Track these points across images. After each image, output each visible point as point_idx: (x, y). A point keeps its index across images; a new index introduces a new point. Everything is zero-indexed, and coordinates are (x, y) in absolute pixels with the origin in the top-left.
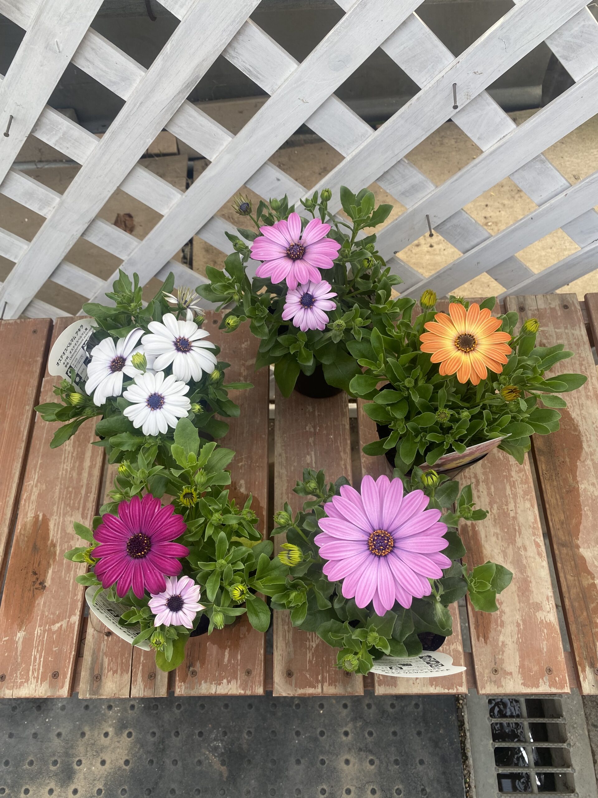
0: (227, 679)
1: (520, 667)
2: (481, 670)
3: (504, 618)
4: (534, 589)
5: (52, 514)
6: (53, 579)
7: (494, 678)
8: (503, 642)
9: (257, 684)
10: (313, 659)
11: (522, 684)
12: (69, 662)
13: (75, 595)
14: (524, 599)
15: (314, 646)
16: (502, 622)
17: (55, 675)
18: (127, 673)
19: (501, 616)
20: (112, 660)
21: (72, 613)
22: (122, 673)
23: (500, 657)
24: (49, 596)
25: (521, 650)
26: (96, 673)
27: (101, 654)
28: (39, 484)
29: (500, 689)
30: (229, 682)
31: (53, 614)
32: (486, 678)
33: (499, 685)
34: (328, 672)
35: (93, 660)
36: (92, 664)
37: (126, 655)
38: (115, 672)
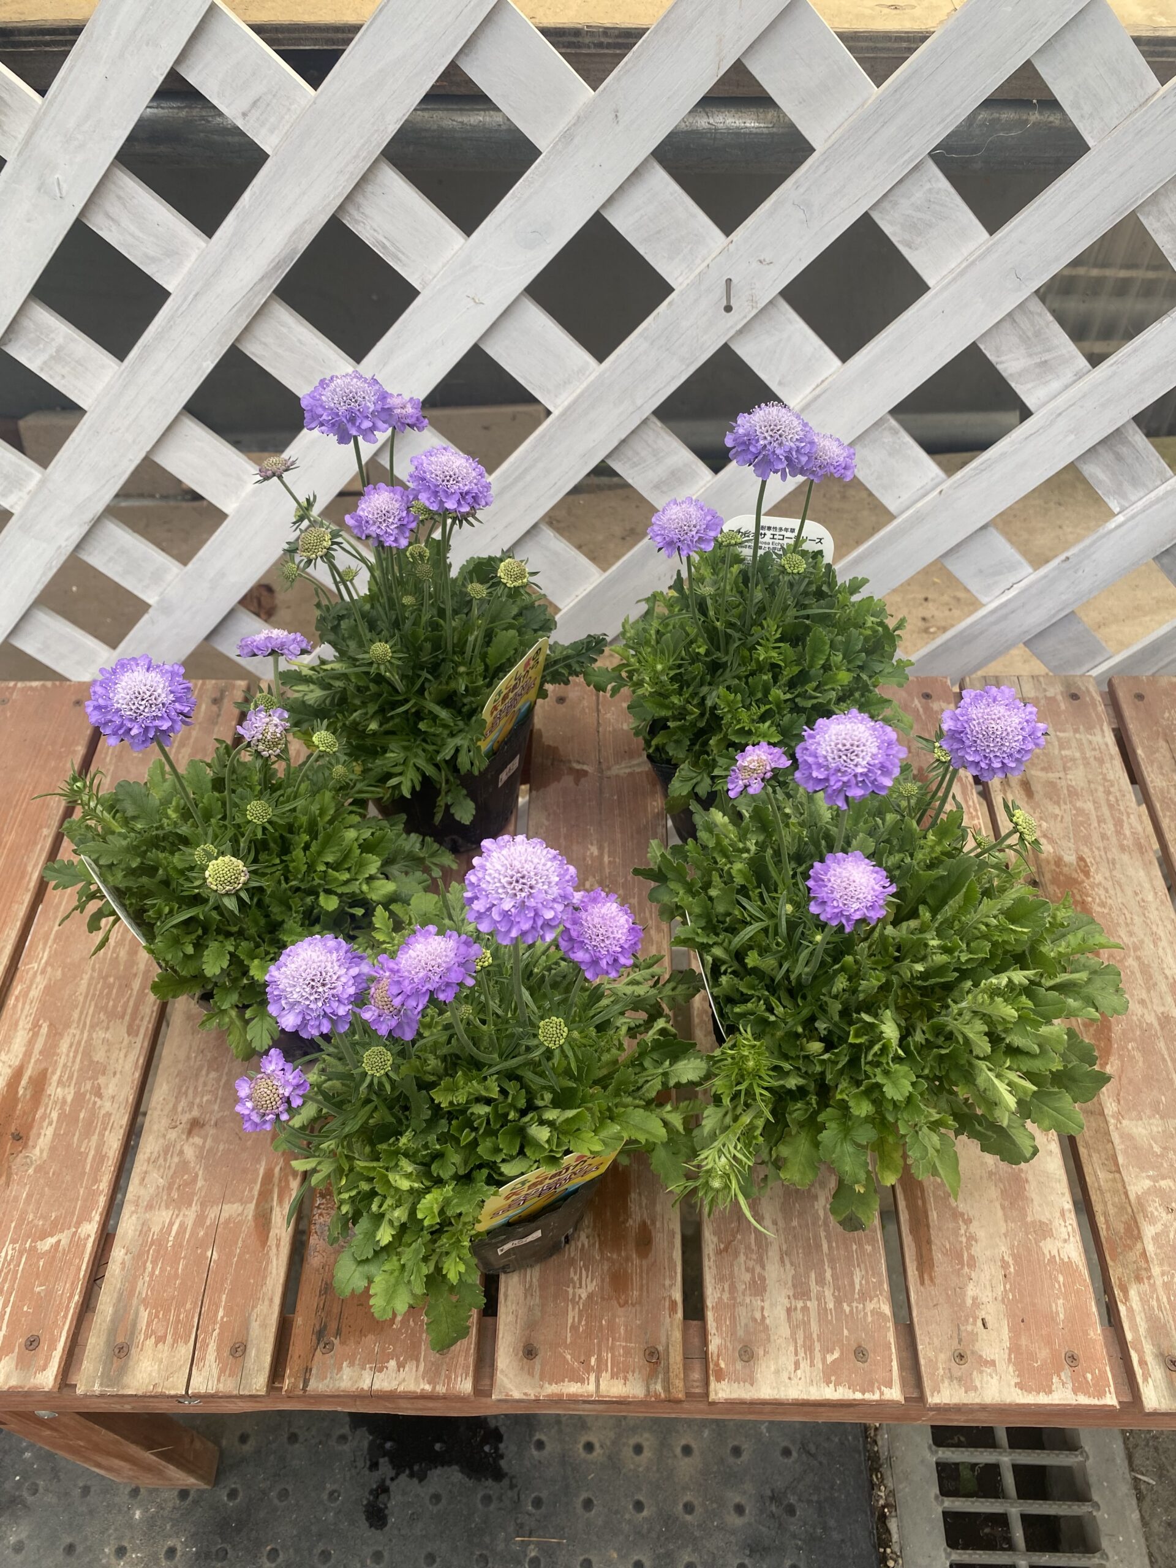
0: (398, 1360)
1: (1010, 1349)
2: (931, 1354)
3: (977, 1250)
4: (1034, 1196)
5: (67, 1026)
6: (53, 1149)
7: (957, 1370)
8: (975, 1299)
9: (460, 1371)
10: (580, 1322)
11: (1016, 1385)
12: (65, 1317)
13: (96, 1181)
14: (1015, 1213)
15: (584, 1296)
16: (972, 1258)
17: (33, 1343)
18: (186, 1343)
19: (969, 1247)
20: (157, 1316)
21: (84, 1217)
22: (175, 1341)
23: (969, 1328)
24: (42, 1181)
25: (1011, 1315)
26: (120, 1339)
27: (135, 1301)
28: (49, 969)
29: (972, 1394)
30: (400, 1366)
31: (44, 1217)
32: (941, 1372)
33: (970, 1388)
34: (612, 1349)
35: (116, 1312)
36: (113, 1321)
37: (188, 1306)
38: (161, 1339)
